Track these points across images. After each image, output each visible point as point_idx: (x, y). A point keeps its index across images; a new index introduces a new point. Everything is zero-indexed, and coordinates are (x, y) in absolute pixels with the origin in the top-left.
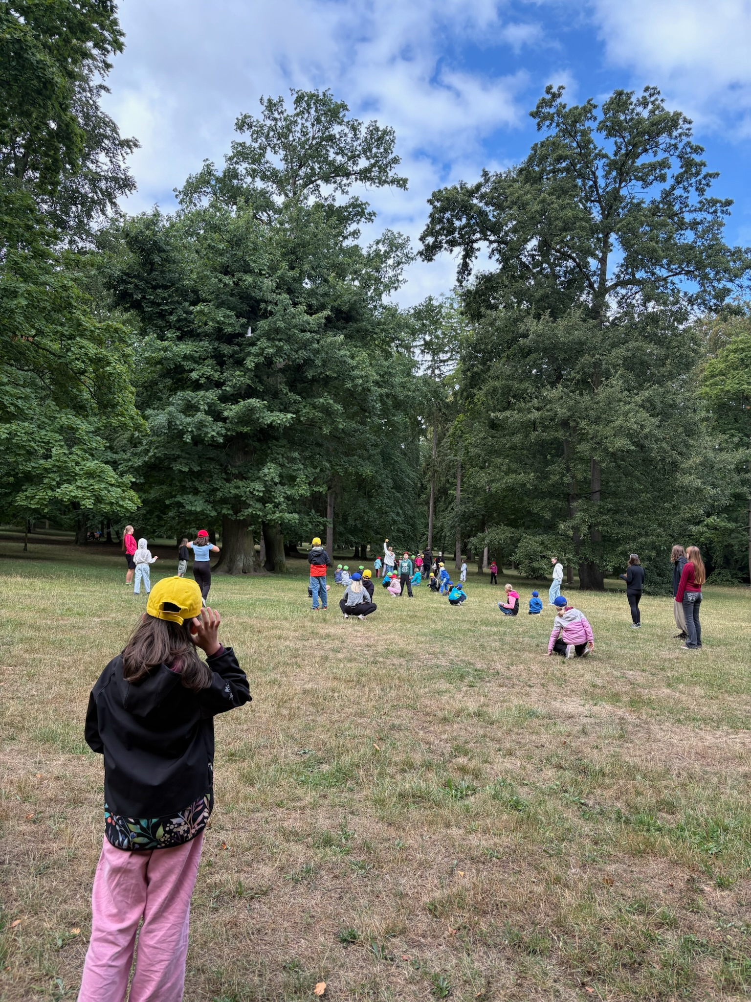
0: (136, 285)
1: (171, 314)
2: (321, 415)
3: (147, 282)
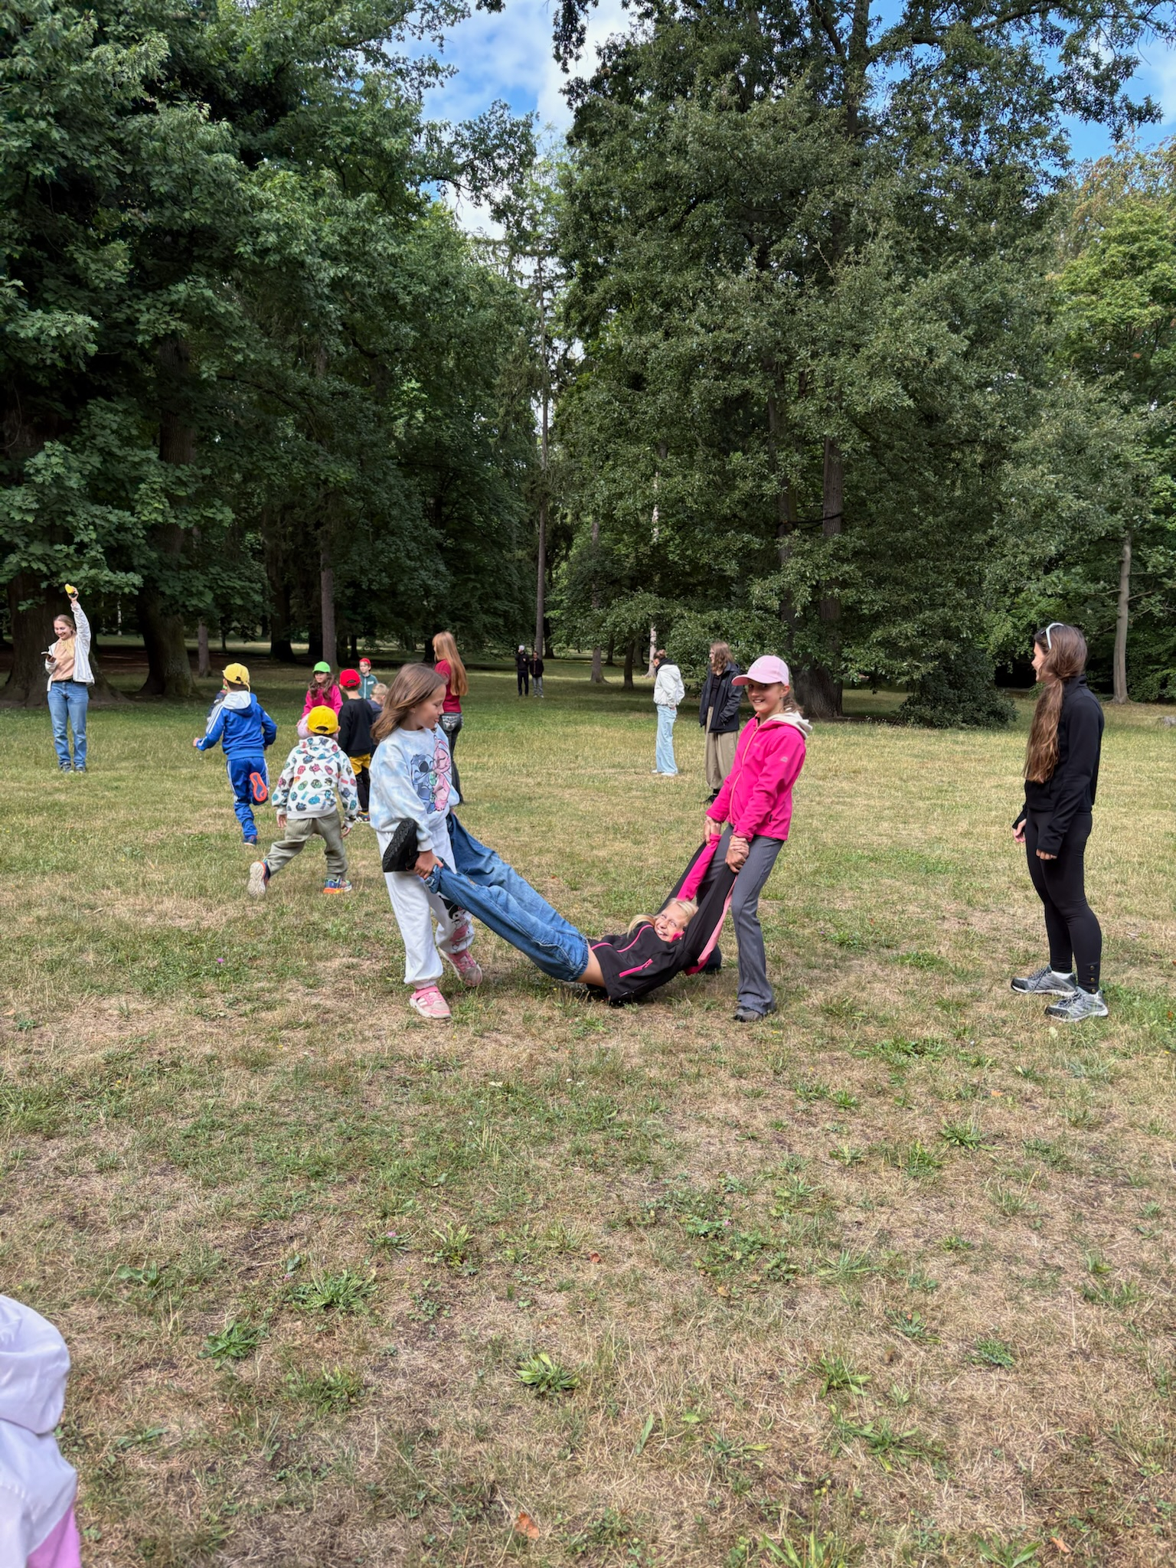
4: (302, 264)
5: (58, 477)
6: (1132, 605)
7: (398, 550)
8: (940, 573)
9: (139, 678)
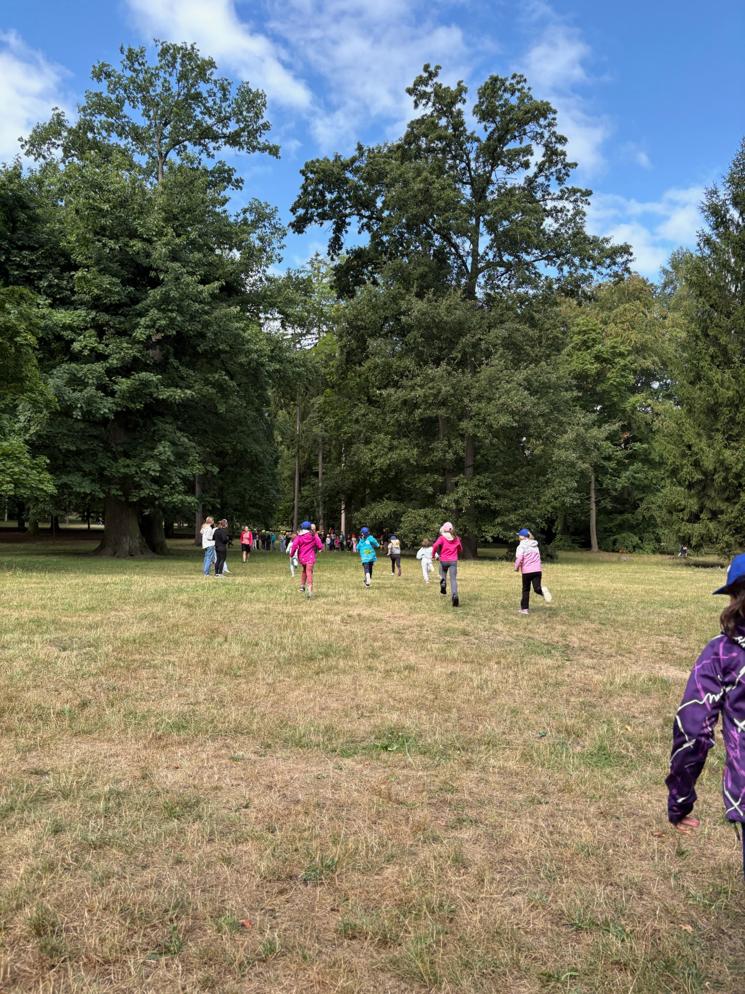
2: (215, 391)
6: (597, 503)
8: (524, 493)
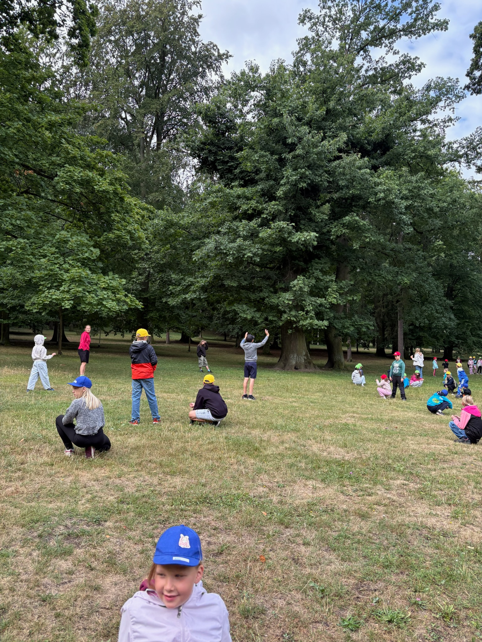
0: (210, 151)
1: (236, 168)
2: (347, 231)
3: (219, 147)
4: (393, 203)
5: (301, 287)
7: (432, 310)
9: (324, 362)
